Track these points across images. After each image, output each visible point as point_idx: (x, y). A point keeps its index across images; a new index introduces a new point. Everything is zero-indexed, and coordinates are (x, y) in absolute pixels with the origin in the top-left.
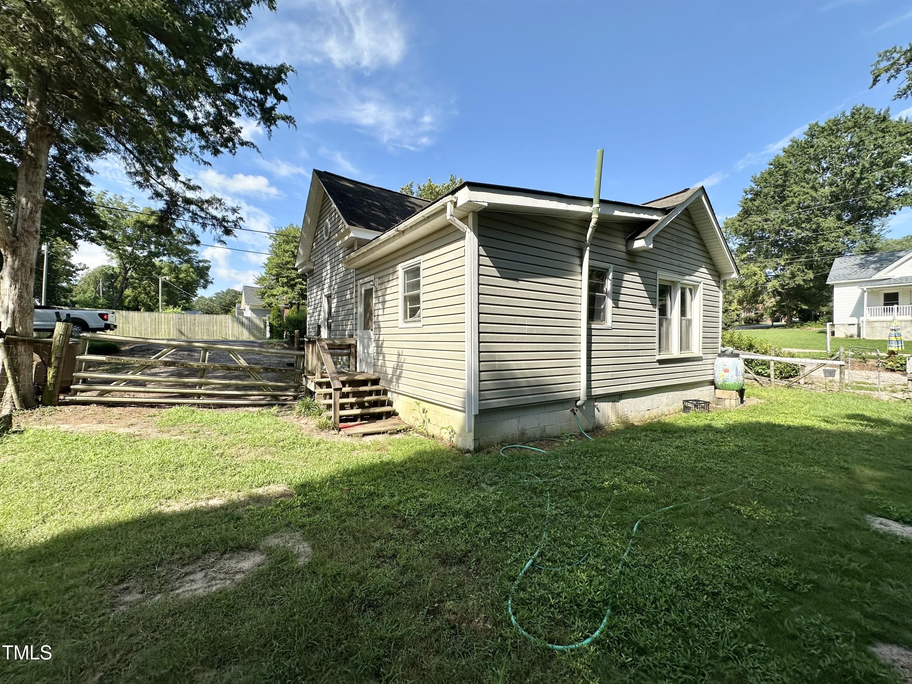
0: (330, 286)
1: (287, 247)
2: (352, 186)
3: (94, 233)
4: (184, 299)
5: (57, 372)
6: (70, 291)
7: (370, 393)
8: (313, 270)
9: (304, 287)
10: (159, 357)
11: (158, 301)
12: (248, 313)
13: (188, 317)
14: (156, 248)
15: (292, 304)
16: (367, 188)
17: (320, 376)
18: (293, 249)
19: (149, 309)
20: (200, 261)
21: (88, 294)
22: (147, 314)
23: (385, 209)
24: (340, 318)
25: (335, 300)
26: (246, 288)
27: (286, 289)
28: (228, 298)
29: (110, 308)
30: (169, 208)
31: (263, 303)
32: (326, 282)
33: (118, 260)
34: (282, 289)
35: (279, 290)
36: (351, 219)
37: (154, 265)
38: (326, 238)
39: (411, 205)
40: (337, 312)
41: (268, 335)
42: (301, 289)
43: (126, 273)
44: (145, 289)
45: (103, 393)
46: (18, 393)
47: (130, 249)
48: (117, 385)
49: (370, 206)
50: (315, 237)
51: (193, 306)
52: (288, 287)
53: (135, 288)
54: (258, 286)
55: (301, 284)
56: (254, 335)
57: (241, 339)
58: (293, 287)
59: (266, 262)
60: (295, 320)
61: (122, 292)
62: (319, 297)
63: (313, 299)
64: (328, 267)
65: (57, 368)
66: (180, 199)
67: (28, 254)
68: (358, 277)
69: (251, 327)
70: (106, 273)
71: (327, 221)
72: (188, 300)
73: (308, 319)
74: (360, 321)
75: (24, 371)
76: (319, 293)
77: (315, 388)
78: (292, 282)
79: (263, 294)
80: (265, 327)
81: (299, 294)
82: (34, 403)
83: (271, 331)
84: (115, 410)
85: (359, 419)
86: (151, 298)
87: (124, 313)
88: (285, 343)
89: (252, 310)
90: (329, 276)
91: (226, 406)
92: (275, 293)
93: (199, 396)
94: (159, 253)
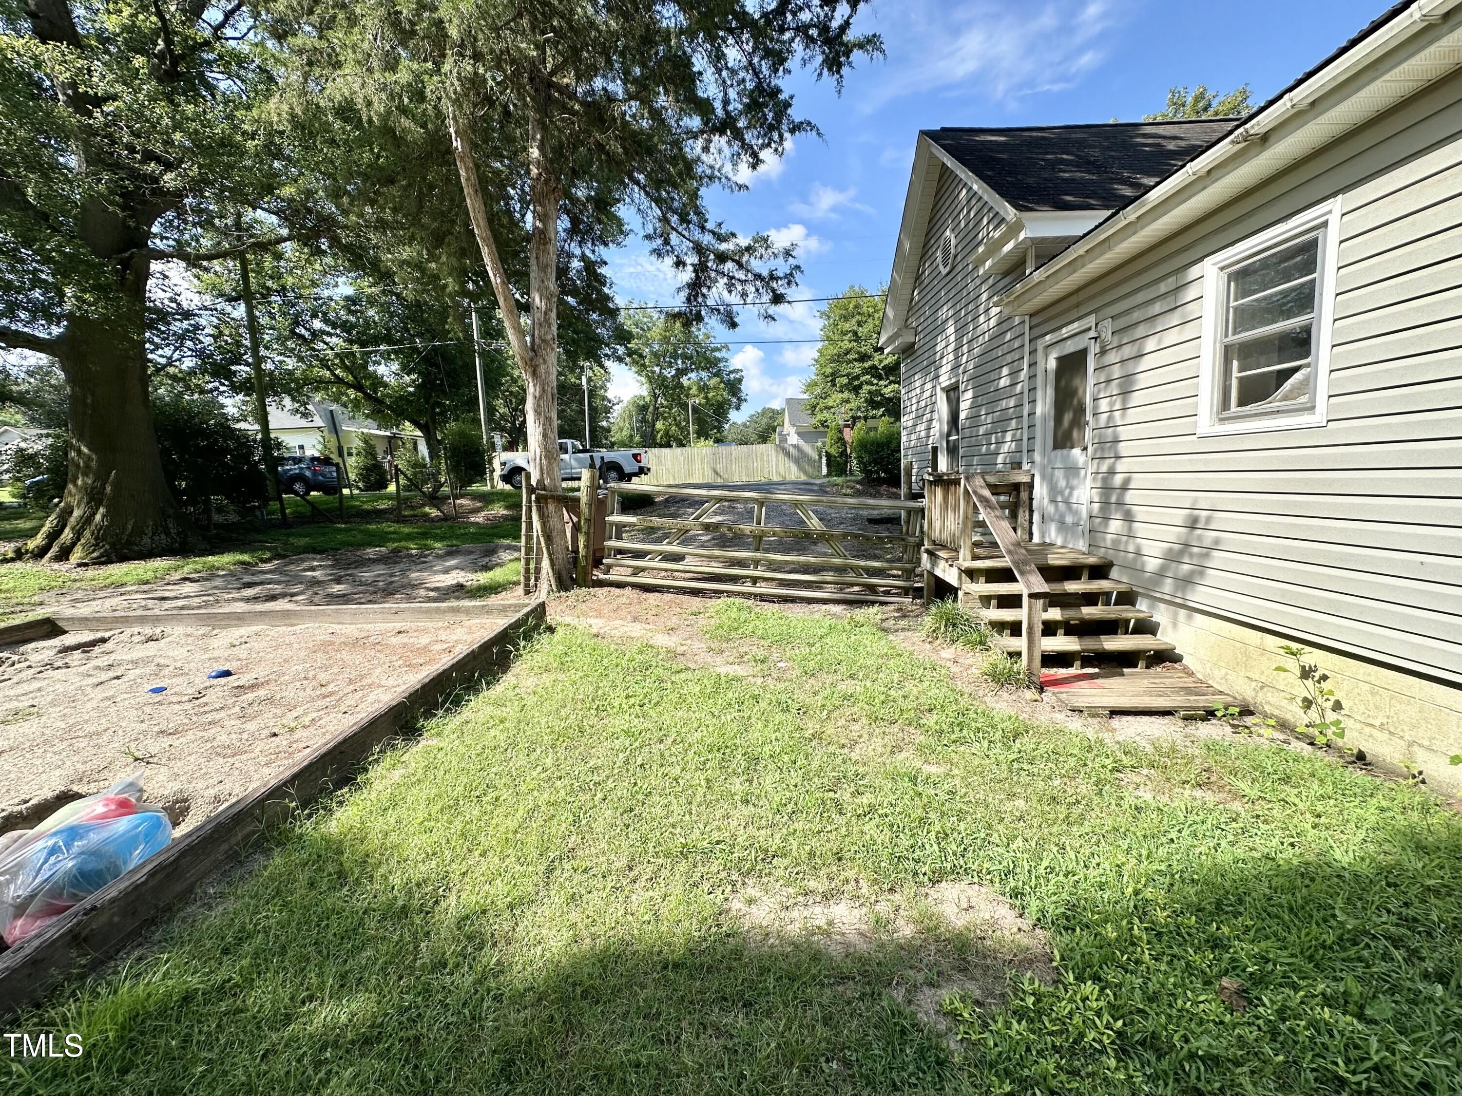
0: (955, 368)
1: (847, 326)
2: (1002, 139)
3: (621, 350)
4: (715, 427)
5: (587, 540)
6: (608, 430)
7: (1091, 599)
8: (914, 343)
9: (874, 388)
10: (699, 517)
11: (689, 433)
12: (793, 439)
13: (723, 449)
14: (683, 363)
15: (855, 419)
16: (1034, 134)
17: (969, 557)
18: (855, 328)
19: (681, 445)
20: (731, 372)
21: (624, 433)
22: (679, 449)
23: (1089, 163)
24: (982, 430)
25: (969, 394)
26: (789, 401)
27: (846, 395)
28: (764, 421)
29: (644, 446)
30: (697, 277)
31: (814, 421)
32: (945, 361)
33: (647, 385)
34: (840, 395)
35: (837, 397)
36: (1023, 199)
37: (681, 386)
38: (944, 271)
39: (1150, 141)
40: (974, 417)
41: (825, 471)
42: (870, 392)
43: (656, 401)
44: (675, 420)
45: (637, 571)
46: (553, 569)
47: (657, 369)
48: (652, 559)
49: (1053, 165)
50: (918, 277)
51: (725, 437)
52: (850, 391)
53: (665, 419)
54: (805, 396)
55: (871, 383)
56: (806, 473)
57: (788, 479)
58: (856, 390)
59: (816, 355)
60: (872, 444)
61: (654, 426)
62: (927, 394)
63: (914, 400)
64: (951, 330)
65: (587, 534)
66: (712, 257)
67: (547, 372)
68: (1038, 331)
69: (800, 459)
70: (638, 405)
71: (948, 233)
72: (719, 429)
73: (904, 439)
74: (1044, 433)
75: (557, 540)
76: (929, 386)
77: (960, 578)
78: (856, 383)
79: (814, 407)
80: (821, 458)
81: (866, 401)
82: (569, 582)
83: (828, 465)
84: (652, 597)
85: (1078, 663)
86: (682, 429)
87: (656, 451)
88: (858, 482)
89: (799, 434)
90: (951, 348)
91: (793, 600)
92: (830, 404)
93: (755, 580)
94: (687, 369)
